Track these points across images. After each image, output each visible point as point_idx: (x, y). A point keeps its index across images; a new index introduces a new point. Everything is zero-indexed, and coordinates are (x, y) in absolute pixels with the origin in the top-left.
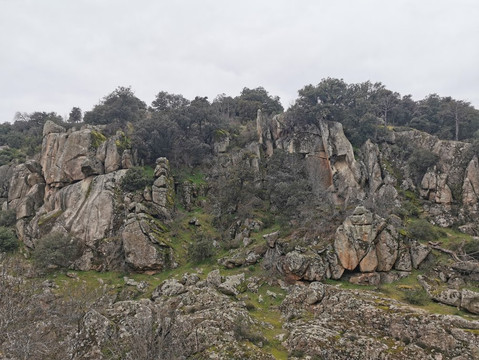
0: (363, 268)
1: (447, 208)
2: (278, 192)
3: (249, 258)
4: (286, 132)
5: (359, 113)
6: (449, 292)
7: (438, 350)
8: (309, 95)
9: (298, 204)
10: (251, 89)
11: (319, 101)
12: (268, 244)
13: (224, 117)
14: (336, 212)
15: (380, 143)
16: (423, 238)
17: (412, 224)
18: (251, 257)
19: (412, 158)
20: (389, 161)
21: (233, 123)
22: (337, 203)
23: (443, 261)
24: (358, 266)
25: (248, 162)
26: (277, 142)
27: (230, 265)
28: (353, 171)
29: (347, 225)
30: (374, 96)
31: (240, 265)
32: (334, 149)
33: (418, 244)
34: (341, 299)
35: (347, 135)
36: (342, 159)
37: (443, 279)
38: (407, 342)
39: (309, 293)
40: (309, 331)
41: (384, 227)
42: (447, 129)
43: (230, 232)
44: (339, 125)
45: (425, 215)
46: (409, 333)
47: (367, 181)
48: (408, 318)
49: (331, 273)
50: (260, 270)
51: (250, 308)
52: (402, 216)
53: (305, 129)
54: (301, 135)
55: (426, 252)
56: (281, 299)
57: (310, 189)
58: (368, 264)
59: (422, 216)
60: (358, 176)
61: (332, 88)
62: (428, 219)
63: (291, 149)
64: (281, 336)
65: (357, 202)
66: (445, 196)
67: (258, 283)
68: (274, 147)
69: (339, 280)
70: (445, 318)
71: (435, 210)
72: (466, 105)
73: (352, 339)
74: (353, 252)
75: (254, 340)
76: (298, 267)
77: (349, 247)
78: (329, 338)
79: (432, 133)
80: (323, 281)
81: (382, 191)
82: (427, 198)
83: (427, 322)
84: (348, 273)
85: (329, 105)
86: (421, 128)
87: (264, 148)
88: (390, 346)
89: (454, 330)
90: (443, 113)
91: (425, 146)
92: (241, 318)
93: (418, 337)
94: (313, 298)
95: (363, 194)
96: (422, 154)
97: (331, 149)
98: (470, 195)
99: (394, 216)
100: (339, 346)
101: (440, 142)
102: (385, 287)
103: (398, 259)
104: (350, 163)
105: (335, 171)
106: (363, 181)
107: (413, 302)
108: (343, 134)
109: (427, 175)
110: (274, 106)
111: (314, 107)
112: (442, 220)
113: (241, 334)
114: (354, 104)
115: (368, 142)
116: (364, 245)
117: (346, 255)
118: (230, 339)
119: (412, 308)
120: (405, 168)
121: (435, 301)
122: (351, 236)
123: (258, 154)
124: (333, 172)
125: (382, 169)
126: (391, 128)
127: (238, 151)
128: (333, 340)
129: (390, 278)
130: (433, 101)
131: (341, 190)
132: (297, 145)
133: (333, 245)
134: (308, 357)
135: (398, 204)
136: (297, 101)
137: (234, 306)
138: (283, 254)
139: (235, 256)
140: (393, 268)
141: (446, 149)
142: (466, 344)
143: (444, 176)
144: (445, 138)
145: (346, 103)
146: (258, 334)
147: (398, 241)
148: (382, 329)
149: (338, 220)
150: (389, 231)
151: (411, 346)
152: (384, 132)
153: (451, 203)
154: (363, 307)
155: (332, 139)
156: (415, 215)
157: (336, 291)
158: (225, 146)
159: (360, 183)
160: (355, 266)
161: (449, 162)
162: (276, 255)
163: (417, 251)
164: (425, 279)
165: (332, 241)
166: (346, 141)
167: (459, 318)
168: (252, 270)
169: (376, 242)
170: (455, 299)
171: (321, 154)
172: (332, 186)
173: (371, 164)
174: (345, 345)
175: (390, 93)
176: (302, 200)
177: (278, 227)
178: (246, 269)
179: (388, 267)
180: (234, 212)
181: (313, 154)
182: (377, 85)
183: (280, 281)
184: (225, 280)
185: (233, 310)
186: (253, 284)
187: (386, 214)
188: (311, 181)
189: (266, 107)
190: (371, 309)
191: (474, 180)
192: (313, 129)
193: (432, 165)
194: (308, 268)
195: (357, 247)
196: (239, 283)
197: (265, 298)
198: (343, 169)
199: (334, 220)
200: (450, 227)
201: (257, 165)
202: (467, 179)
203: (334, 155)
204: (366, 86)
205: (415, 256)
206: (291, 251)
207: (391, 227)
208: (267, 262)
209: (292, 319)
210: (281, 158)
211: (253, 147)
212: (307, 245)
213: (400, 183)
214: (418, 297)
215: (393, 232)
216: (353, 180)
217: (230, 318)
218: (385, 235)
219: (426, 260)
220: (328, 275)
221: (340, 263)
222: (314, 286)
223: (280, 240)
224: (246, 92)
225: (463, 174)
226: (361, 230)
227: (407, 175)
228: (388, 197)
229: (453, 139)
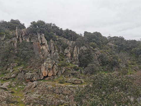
0: (49, 75)
1: (70, 58)
2: (23, 54)
3: (12, 76)
4: (26, 35)
5: (49, 32)
6: (70, 79)
7: (67, 94)
8: (34, 24)
9: (30, 58)
10: (14, 20)
11: (37, 27)
12: (19, 71)
13: (3, 28)
14: (42, 60)
15: (54, 40)
16: (64, 66)
17: (62, 62)
18: (13, 76)
19: (62, 45)
20: (56, 46)
21: (7, 30)
22: (42, 57)
23: (68, 71)
24: (48, 75)
25: (12, 44)
26: (23, 38)
27: (5, 79)
28: (47, 48)
29: (45, 64)
30: (53, 27)
31: (9, 79)
32: (42, 41)
33: (63, 68)
34: (42, 85)
35: (45, 38)
36: (44, 44)
37: (69, 76)
38: (59, 94)
39: (33, 85)
40: (32, 96)
41: (55, 64)
42: (70, 38)
43: (5, 68)
44: (43, 35)
45: (65, 60)
46: (60, 91)
47: (51, 51)
48: (60, 87)
49: (40, 78)
50: (16, 80)
51: (12, 92)
52: (59, 60)
53: (33, 35)
54: (31, 36)
55: (65, 70)
56: (23, 88)
57: (34, 53)
58: (50, 74)
59: (64, 60)
60: (48, 49)
61: (41, 24)
62: (65, 61)
63: (28, 41)
64: (23, 99)
65: (48, 57)
66: (69, 55)
67: (15, 84)
68: (22, 39)
69: (42, 80)
70: (69, 86)
71: (67, 59)
72: (75, 32)
73: (45, 96)
74: (46, 71)
75: (13, 103)
76: (30, 77)
77: (45, 70)
78: (38, 97)
79: (67, 38)
80: (37, 81)
81: (54, 54)
82: (65, 56)
83: (64, 88)
84: (45, 77)
85: (40, 28)
86: (64, 37)
87: (18, 40)
88: (55, 96)
89: (70, 89)
90: (69, 34)
91: (65, 42)
92: (9, 96)
93: (62, 92)
94: (34, 86)
95: (50, 55)
96: (64, 44)
97: (40, 41)
98: (75, 55)
99: (57, 61)
100: (41, 99)
101: (69, 41)
102: (54, 80)
103: (58, 72)
104: (46, 46)
105: (42, 48)
106: (50, 51)
107: (61, 83)
108: (44, 37)
109: (65, 50)
110: (23, 26)
111: (36, 28)
112: (69, 61)
113: (9, 102)
114: (47, 29)
115: (51, 40)
116: (49, 69)
117: (44, 72)
118: (4, 104)
119: (61, 85)
120: (61, 48)
121: (67, 82)
122: (46, 67)
123: (16, 41)
124: (41, 48)
125: (55, 48)
126: (57, 37)
127: (9, 40)
128: (39, 97)
129: (56, 77)
130: (67, 30)
131: (43, 54)
132: (30, 39)
133: (40, 70)
134: (32, 104)
135: (58, 57)
136: (30, 26)
137: (6, 93)
138: (25, 74)
139: (7, 76)
140: (57, 74)
141: (70, 43)
142: (73, 92)
143: (69, 50)
144: (70, 40)
145: (45, 28)
146: (15, 100)
147: (58, 67)
148: (53, 91)
149: (42, 62)
150: (56, 65)
151: (61, 95)
152: (55, 38)
153: (71, 57)
154: (48, 86)
155: (41, 38)
156: (63, 60)
157: (41, 83)
158: (3, 38)
159: (49, 51)
160: (47, 75)
161: (70, 46)
162: (22, 74)
163: (62, 69)
164: (64, 77)
165: (40, 68)
166: (45, 39)
167: (72, 85)
168: (13, 80)
169: (53, 68)
170: (71, 81)
171: (38, 43)
172: (41, 52)
173: (52, 46)
174: (43, 98)
175: (57, 27)
177: (23, 65)
178: (11, 80)
179: (55, 74)
180: (6, 61)
181: (35, 42)
182: (54, 24)
183: (23, 82)
184: (3, 85)
185: (6, 94)
186: (13, 85)
187: (55, 60)
188: (35, 51)
189: (19, 26)
190: (50, 86)
191: (76, 51)
192: (35, 35)
193: (67, 47)
194: (33, 77)
195: (47, 70)
196: (8, 85)
197: (18, 89)
198: (44, 47)
199: (41, 62)
200: (70, 63)
201: (16, 45)
202: (74, 51)
203: (42, 43)
204: (51, 24)
205: (62, 71)
206: (27, 72)
207: (56, 64)
208: (19, 77)
209: (27, 94)
210: (24, 43)
211: (14, 39)
212: (32, 70)
213: (59, 51)
214: (62, 82)
215: (57, 65)
216: (47, 51)
217: (4, 97)
218: (55, 66)
219: (65, 71)
220: (39, 79)
221: (42, 75)
222: (34, 82)
223: (24, 69)
224: (12, 20)
225: (73, 50)
226: (49, 65)
227: (61, 50)
228: (56, 55)
229: (72, 41)
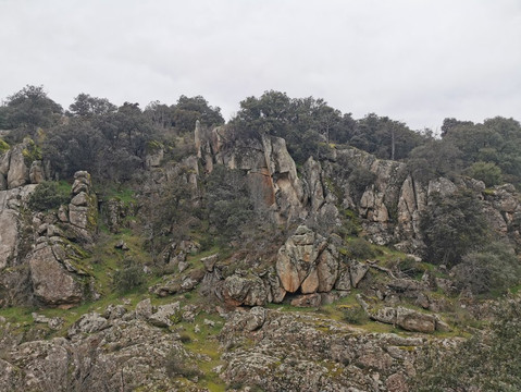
0: (304, 290)
1: (384, 226)
2: (218, 211)
3: (185, 284)
4: (227, 146)
5: (302, 129)
6: (385, 310)
7: (375, 370)
8: (251, 106)
9: (239, 224)
10: (189, 97)
11: (262, 115)
12: (206, 268)
13: (159, 127)
14: (278, 232)
15: (322, 161)
16: (361, 256)
17: (352, 242)
18: (187, 283)
19: (352, 177)
20: (331, 179)
21: (168, 134)
22: (280, 223)
23: (380, 279)
24: (300, 287)
25: (185, 178)
26: (217, 157)
27: (163, 294)
28: (295, 189)
29: (289, 245)
30: (316, 112)
31: (174, 293)
32: (277, 166)
33: (357, 263)
34: (282, 322)
35: (290, 151)
36: (285, 176)
37: (380, 297)
38: (346, 363)
39: (249, 319)
40: (249, 359)
41: (326, 247)
42: (384, 149)
43: (163, 256)
44: (282, 141)
45: (364, 233)
46: (349, 355)
47: (309, 200)
48: (347, 338)
49: (273, 296)
50: (197, 297)
51: (185, 340)
52: (342, 235)
53: (247, 143)
54: (243, 149)
55: (365, 271)
56: (219, 328)
57: (252, 207)
58: (310, 286)
59: (361, 235)
60: (301, 194)
61: (275, 102)
62: (366, 238)
63: (232, 165)
64: (219, 368)
65: (300, 221)
66: (382, 215)
67: (194, 312)
68: (214, 162)
69: (280, 303)
70: (382, 336)
71: (373, 229)
72: (402, 125)
73: (293, 364)
74: (294, 274)
75: (188, 375)
76: (238, 292)
77: (291, 268)
78: (269, 366)
79: (370, 152)
80: (264, 306)
81: (323, 210)
82: (365, 217)
83: (365, 342)
84: (289, 295)
85: (272, 118)
86: (361, 146)
87: (202, 163)
88: (330, 368)
89: (390, 348)
90: (381, 132)
91: (364, 165)
92: (174, 352)
93: (357, 357)
94: (255, 324)
95: (305, 213)
96: (361, 173)
97: (273, 166)
98: (405, 214)
99: (334, 236)
100: (279, 373)
101: (377, 161)
102: (325, 308)
103: (338, 279)
104: (292, 181)
105: (277, 188)
106: (306, 199)
107: (352, 322)
108: (285, 150)
109: (366, 194)
110: (214, 117)
111: (257, 121)
112: (379, 239)
113: (174, 370)
114: (297, 120)
115: (310, 159)
116: (306, 266)
117: (287, 276)
118: (161, 376)
119: (351, 328)
120: (346, 186)
121: (373, 320)
122: (293, 257)
123: (197, 169)
124: (276, 190)
125: (324, 187)
126: (332, 145)
127: (174, 166)
128: (273, 367)
129: (330, 298)
130: (371, 119)
131: (283, 209)
132: (238, 160)
133: (274, 268)
134: (248, 388)
135: (339, 223)
136: (239, 113)
137: (167, 339)
138: (223, 279)
139: (169, 283)
140: (334, 288)
141: (383, 168)
142: (401, 361)
143: (381, 195)
144: (382, 157)
145: (289, 118)
146: (194, 367)
147: (338, 260)
148: (322, 351)
149: (280, 240)
150: (330, 251)
151: (352, 368)
152: (326, 150)
153: (387, 222)
154: (304, 330)
155: (275, 155)
156: (355, 234)
157: (277, 316)
158: (158, 159)
159: (302, 201)
160: (296, 288)
161: (385, 181)
162: (215, 280)
163: (355, 270)
164: (363, 298)
165: (274, 263)
166: (289, 158)
167: (395, 335)
168: (188, 297)
169: (318, 262)
170: (392, 317)
171: (264, 171)
172: (274, 205)
173: (313, 182)
174: (285, 372)
175: (331, 110)
176: (243, 220)
177: (217, 249)
178: (181, 297)
179: (329, 287)
180: (168, 234)
181: (255, 170)
182: (320, 101)
183: (218, 308)
184: (156, 311)
185: (166, 343)
186: (189, 313)
187: (327, 233)
188: (254, 199)
189: (205, 117)
190: (311, 331)
191: (408, 199)
192: (255, 144)
193: (370, 183)
194: (249, 292)
195: (299, 268)
196: (173, 312)
197: (202, 328)
198: (285, 186)
199: (276, 240)
200: (386, 245)
201: (195, 181)
202: (402, 198)
203: (277, 172)
204: (309, 101)
205: (354, 275)
206: (231, 275)
207: (332, 246)
208: (205, 288)
209: (230, 349)
210: (221, 173)
211: (191, 161)
212: (247, 268)
213: (341, 201)
214: (356, 317)
215: (334, 251)
216: (295, 198)
217: (161, 353)
218: (327, 256)
219: (364, 278)
220: (270, 299)
221: (281, 286)
222: (255, 311)
223: (219, 264)
224: (183, 100)
225: (399, 193)
226: (303, 251)
227: (347, 194)
228: (329, 216)
229: (390, 158)
